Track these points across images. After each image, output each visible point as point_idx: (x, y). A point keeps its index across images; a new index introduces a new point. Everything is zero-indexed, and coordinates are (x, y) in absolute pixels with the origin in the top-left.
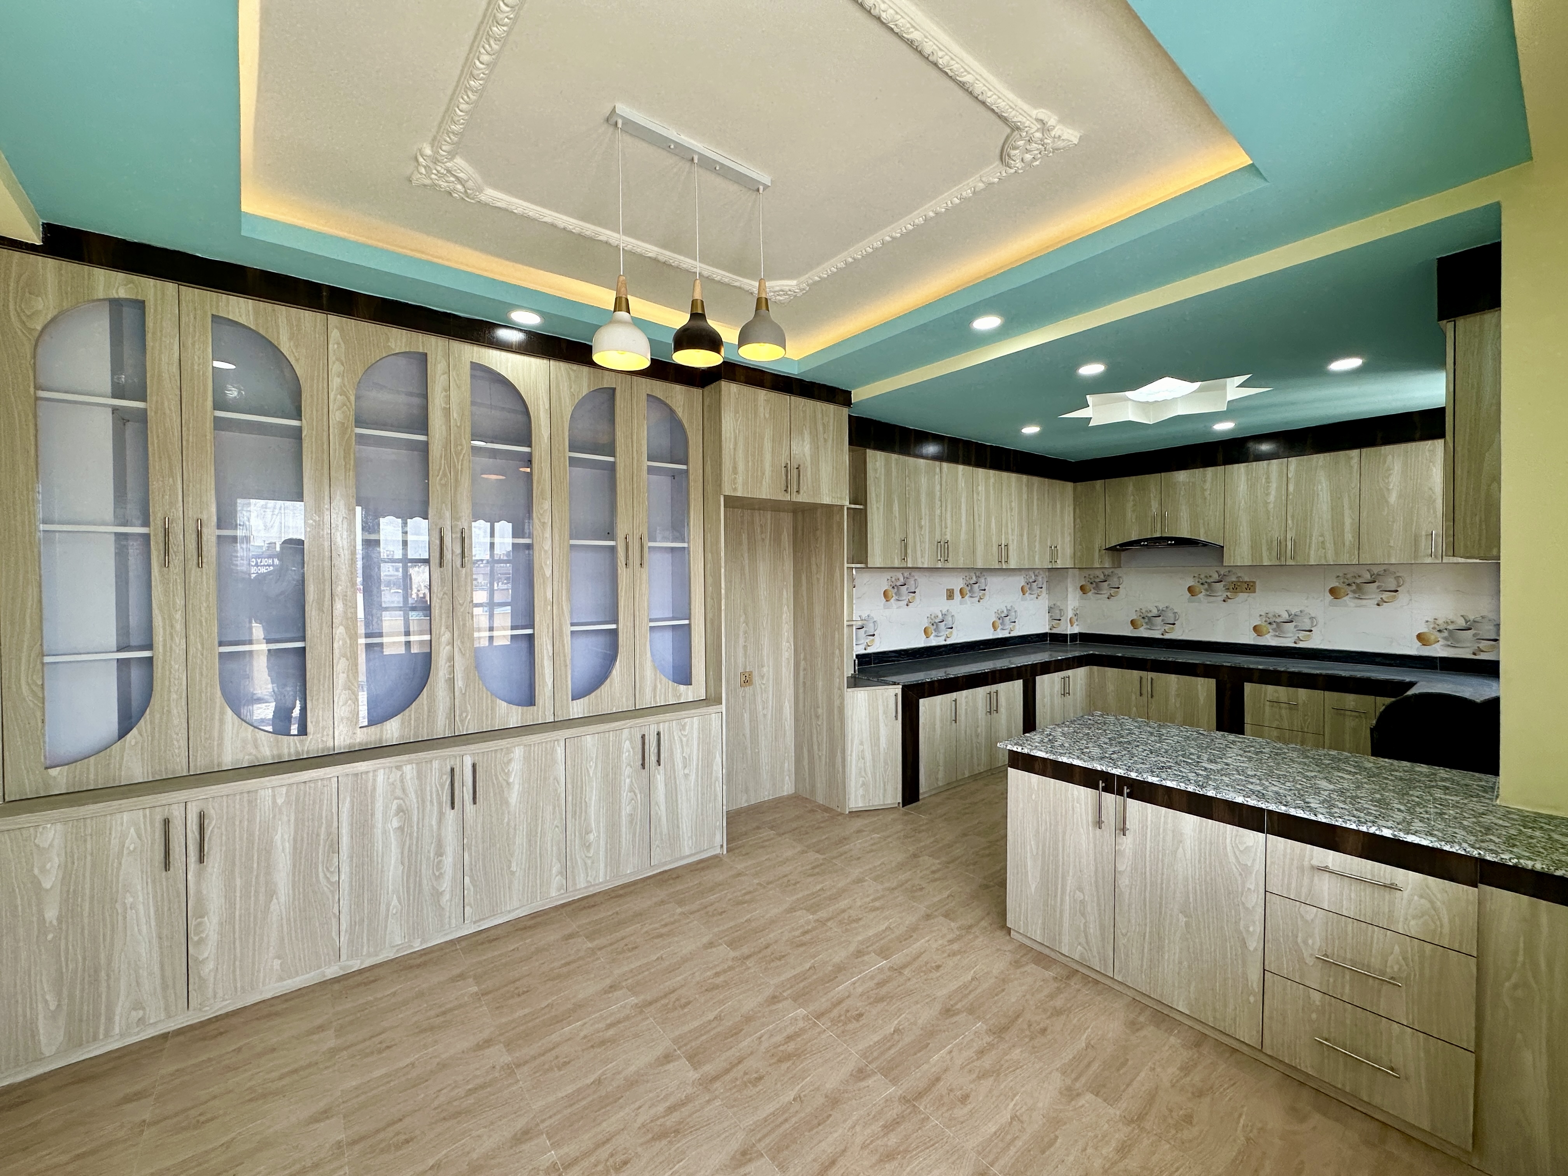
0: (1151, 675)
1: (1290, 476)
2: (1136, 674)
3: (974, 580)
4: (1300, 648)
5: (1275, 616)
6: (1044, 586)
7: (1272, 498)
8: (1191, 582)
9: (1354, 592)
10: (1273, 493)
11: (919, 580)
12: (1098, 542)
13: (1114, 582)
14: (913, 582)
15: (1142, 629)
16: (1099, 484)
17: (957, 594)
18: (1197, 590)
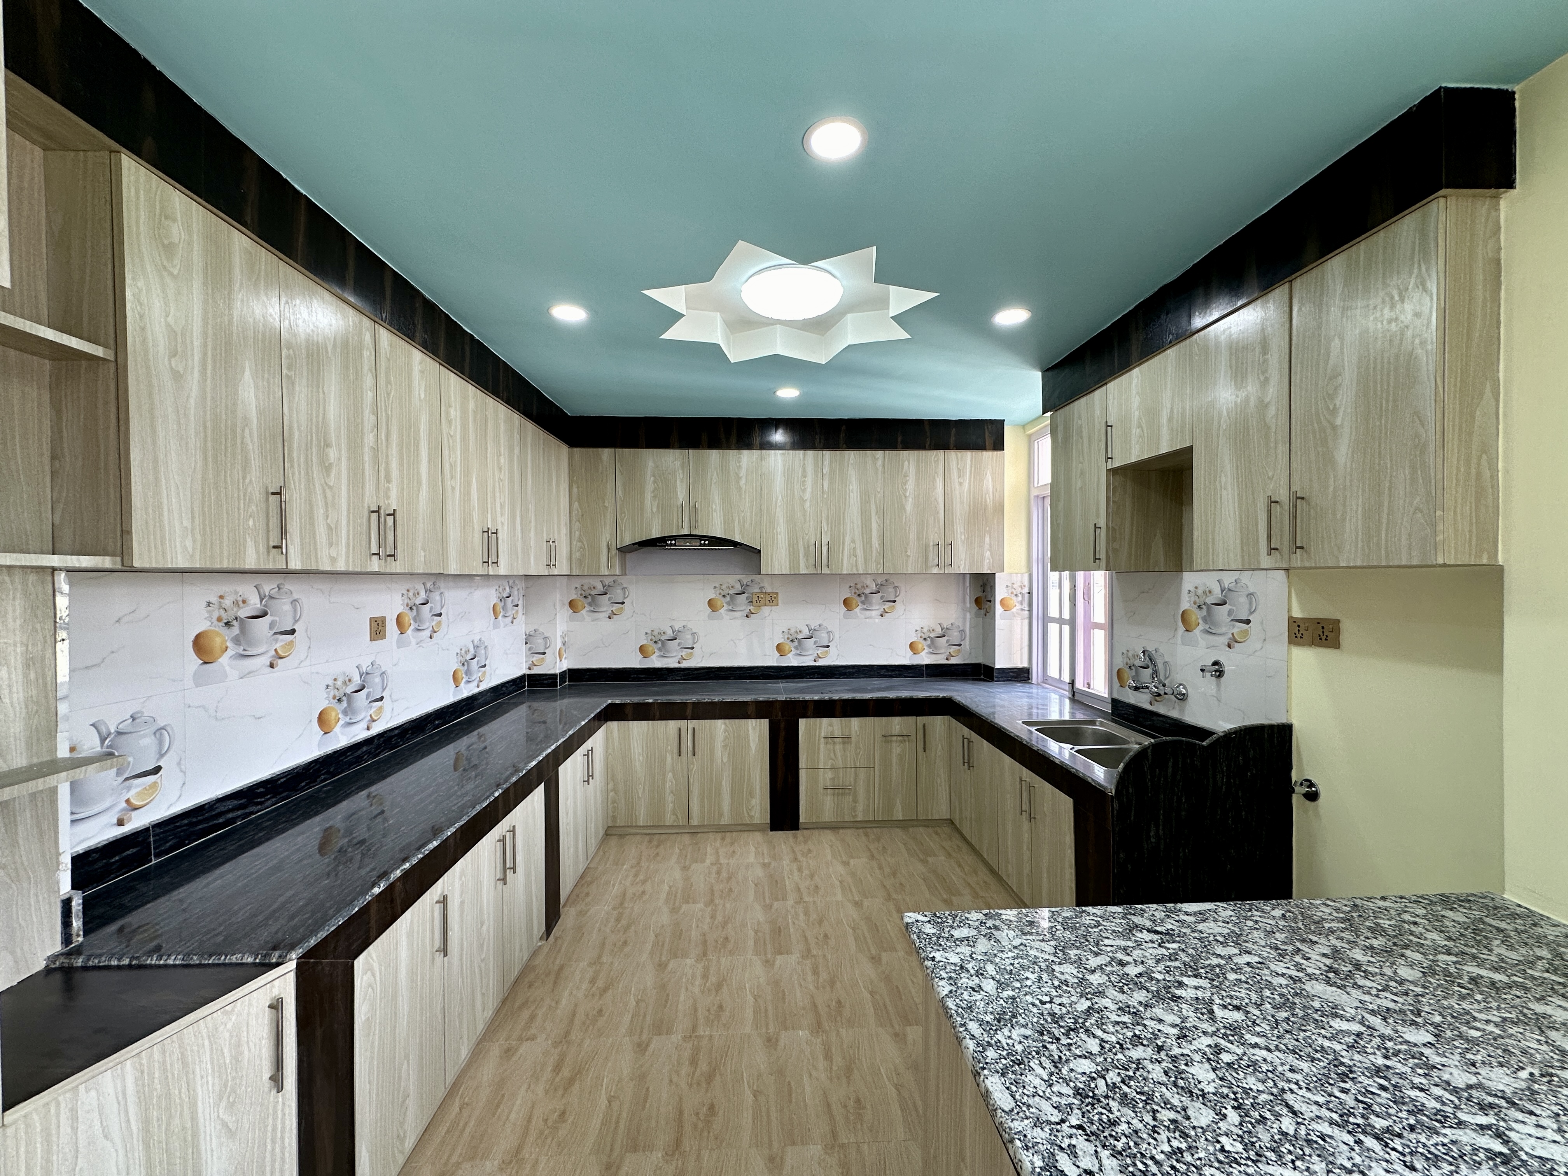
0: (692, 724)
1: (824, 472)
2: (672, 725)
3: (423, 595)
4: (819, 667)
5: (796, 632)
6: (520, 603)
7: (807, 496)
8: (712, 595)
9: (863, 603)
10: (809, 490)
11: (304, 600)
12: (605, 537)
13: (618, 595)
14: (287, 607)
15: (654, 657)
16: (606, 453)
17: (391, 627)
18: (719, 603)
